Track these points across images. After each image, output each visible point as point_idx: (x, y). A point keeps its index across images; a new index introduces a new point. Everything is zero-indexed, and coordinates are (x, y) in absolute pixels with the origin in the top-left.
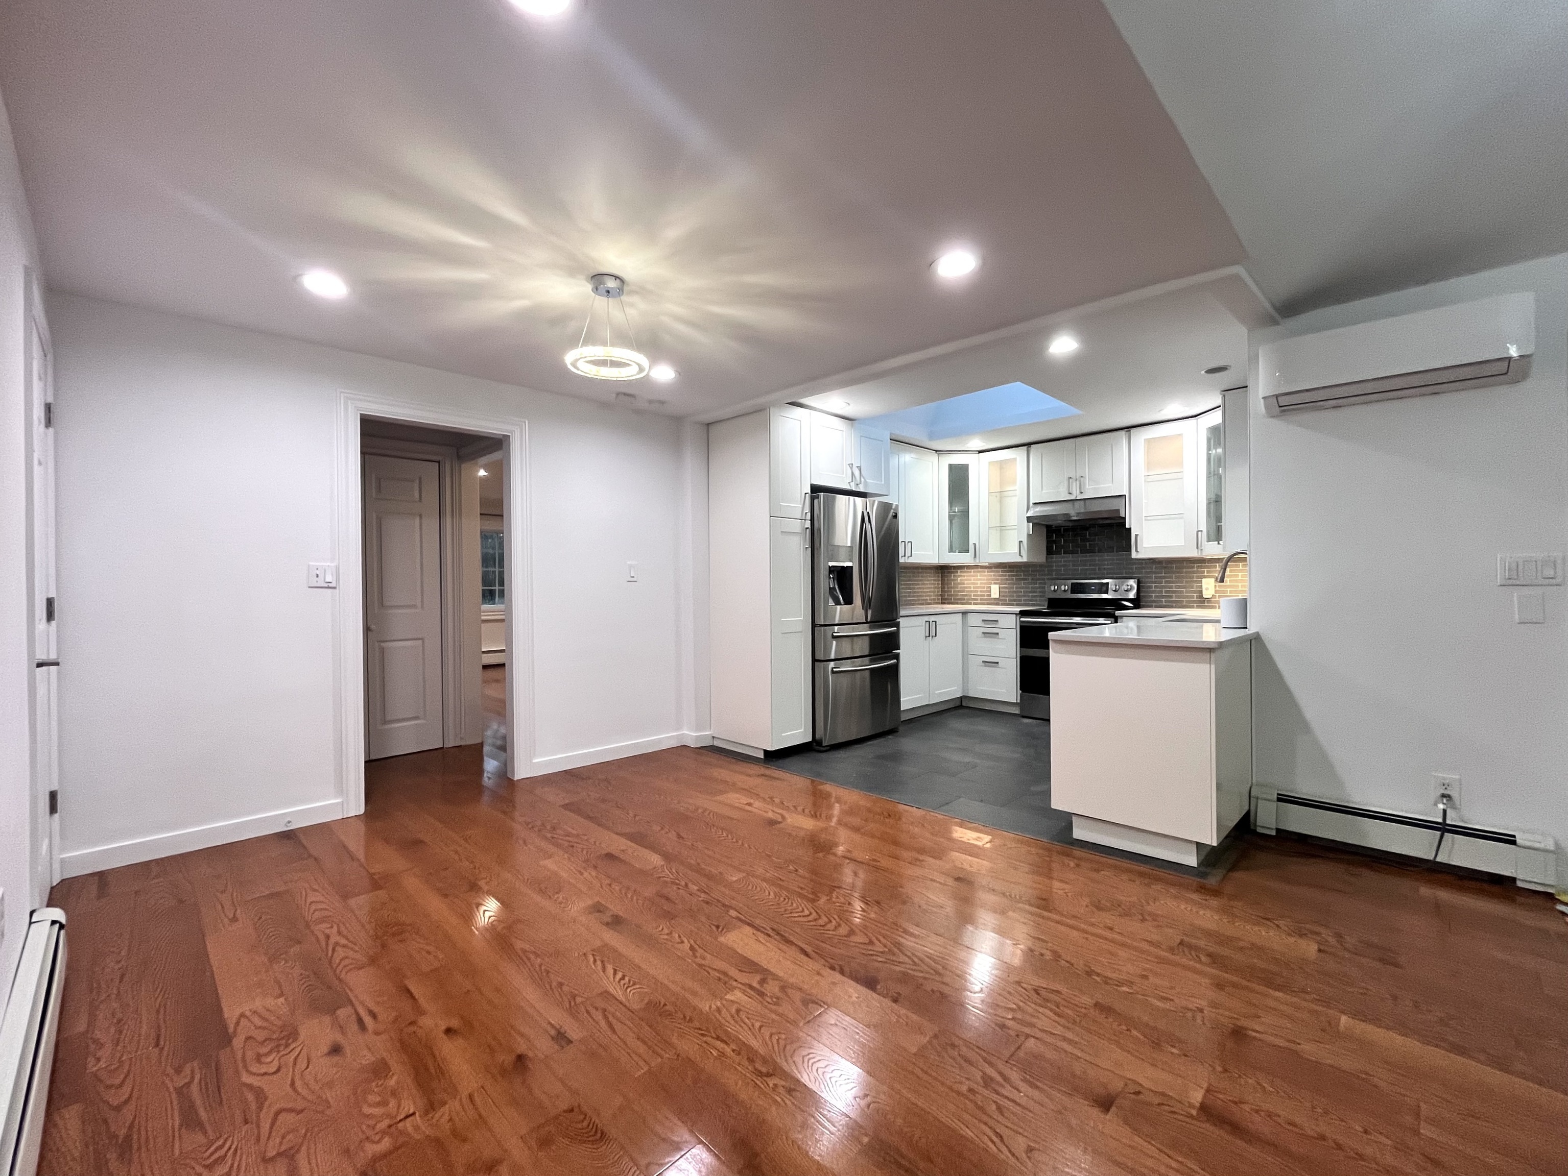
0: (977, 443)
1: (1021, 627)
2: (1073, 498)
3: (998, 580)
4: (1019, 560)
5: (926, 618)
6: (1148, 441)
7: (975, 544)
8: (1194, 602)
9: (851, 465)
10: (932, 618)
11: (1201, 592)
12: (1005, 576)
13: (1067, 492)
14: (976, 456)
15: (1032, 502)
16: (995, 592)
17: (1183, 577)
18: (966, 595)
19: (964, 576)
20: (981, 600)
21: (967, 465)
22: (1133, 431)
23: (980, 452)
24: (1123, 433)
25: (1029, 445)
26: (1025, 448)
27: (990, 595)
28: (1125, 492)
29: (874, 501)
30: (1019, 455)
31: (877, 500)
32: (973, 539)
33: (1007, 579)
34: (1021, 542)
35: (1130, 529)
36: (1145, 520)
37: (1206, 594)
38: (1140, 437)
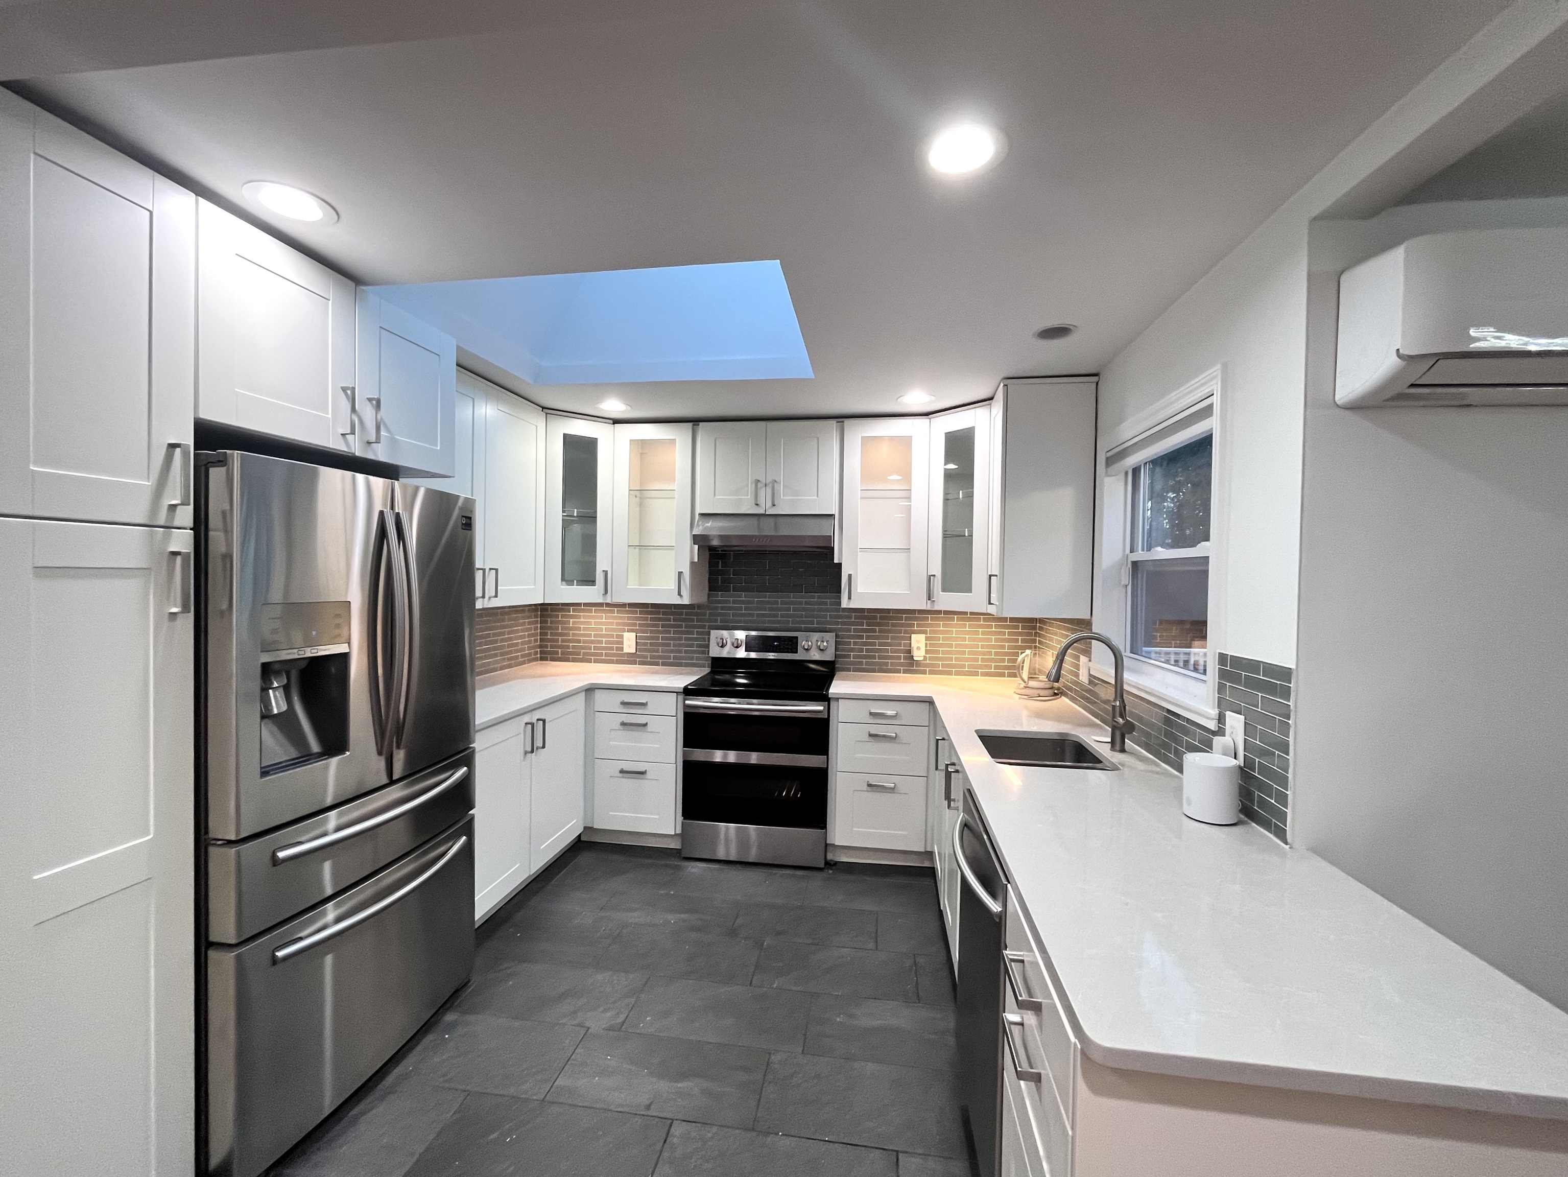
0: (614, 406)
1: (685, 714)
2: (762, 511)
3: (635, 625)
4: (677, 601)
5: (527, 718)
6: (865, 440)
7: (606, 573)
8: (902, 665)
9: (350, 393)
10: (537, 715)
11: (909, 651)
12: (646, 619)
13: (753, 502)
14: (609, 427)
15: (698, 511)
16: (629, 643)
17: (889, 631)
18: (582, 648)
19: (579, 617)
20: (606, 655)
21: (596, 439)
22: (847, 422)
23: (616, 421)
24: (833, 422)
25: (695, 421)
26: (691, 424)
27: (622, 649)
28: (834, 511)
29: (417, 489)
30: (679, 436)
31: (424, 485)
32: (602, 563)
33: (649, 625)
34: (680, 573)
35: (840, 565)
36: (860, 551)
37: (919, 654)
38: (857, 432)
